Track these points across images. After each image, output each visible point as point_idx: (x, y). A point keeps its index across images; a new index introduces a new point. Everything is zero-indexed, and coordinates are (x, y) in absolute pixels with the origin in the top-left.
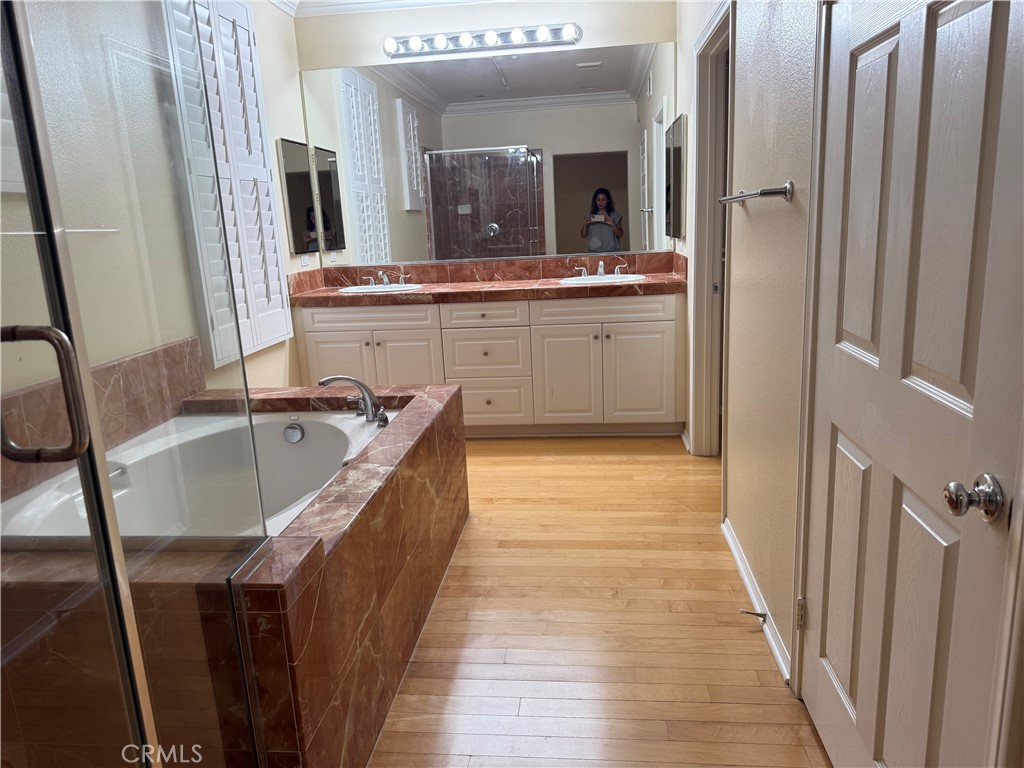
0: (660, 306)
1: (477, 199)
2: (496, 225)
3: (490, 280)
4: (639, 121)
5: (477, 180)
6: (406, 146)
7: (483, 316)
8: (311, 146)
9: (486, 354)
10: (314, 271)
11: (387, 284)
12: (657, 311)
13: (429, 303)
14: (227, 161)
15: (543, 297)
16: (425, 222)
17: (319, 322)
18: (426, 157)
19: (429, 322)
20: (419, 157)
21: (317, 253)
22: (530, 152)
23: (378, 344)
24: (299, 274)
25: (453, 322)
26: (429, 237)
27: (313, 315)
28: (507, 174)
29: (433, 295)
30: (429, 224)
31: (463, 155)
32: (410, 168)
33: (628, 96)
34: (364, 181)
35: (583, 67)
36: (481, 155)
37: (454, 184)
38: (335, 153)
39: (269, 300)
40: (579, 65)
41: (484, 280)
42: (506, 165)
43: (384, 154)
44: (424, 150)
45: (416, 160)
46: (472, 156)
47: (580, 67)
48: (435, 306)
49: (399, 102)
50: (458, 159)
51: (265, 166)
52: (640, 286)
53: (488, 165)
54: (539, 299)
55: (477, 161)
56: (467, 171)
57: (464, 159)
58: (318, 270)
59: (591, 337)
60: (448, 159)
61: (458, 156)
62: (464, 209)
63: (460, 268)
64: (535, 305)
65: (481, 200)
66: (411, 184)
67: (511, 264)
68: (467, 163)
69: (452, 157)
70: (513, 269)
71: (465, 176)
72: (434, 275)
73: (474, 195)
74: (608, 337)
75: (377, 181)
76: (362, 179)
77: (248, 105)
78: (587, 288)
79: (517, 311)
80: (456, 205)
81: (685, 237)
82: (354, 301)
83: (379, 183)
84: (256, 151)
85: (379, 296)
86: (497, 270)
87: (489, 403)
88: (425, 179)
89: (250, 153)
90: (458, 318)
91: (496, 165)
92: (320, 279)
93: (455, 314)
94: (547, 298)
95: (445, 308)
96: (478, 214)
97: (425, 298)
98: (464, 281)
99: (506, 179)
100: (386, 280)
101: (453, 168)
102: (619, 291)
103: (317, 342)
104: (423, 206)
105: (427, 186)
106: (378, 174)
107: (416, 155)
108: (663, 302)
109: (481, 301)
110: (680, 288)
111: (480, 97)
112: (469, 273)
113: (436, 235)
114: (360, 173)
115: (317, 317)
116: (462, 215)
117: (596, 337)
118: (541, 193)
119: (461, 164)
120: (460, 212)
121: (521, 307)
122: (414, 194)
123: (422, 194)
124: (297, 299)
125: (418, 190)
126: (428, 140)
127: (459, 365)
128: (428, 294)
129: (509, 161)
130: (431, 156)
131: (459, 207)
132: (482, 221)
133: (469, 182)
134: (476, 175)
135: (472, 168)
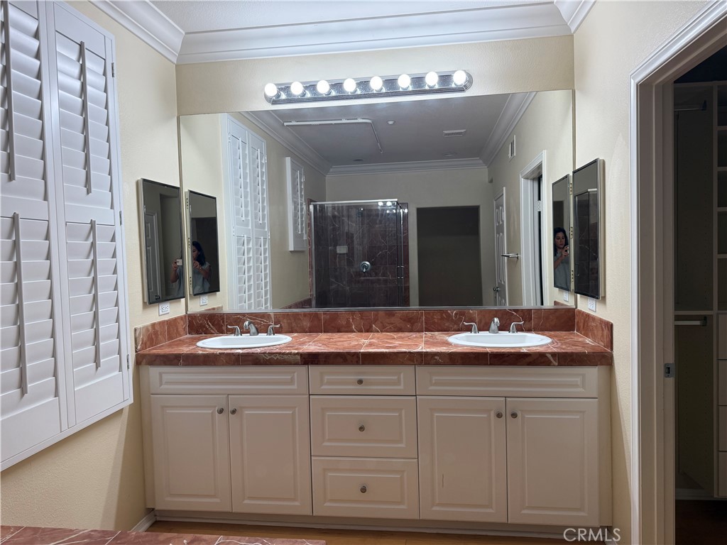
0: (579, 380)
1: (353, 241)
2: (368, 263)
3: (368, 331)
4: (491, 181)
5: (352, 226)
6: (293, 198)
7: (360, 382)
8: (185, 190)
9: (362, 429)
10: (175, 320)
11: (254, 334)
12: (576, 386)
13: (296, 364)
14: (46, 198)
15: (433, 361)
16: (307, 261)
17: (167, 383)
18: (311, 207)
19: (295, 387)
20: (304, 207)
21: (183, 300)
22: (399, 205)
23: (234, 412)
24: (153, 325)
25: (323, 387)
26: (311, 273)
27: (161, 374)
28: (378, 222)
29: (301, 355)
30: (311, 262)
31: (342, 207)
32: (295, 216)
33: (481, 161)
34: (247, 225)
35: (449, 134)
36: (357, 207)
37: (334, 229)
38: (215, 198)
39: (98, 366)
40: (446, 132)
41: (360, 331)
42: (377, 215)
43: (271, 203)
44: (309, 201)
45: (302, 209)
46: (349, 207)
47: (446, 134)
48: (303, 369)
49: (288, 160)
50: (338, 209)
51: (112, 207)
52: (554, 354)
53: (362, 214)
54: (427, 363)
55: (353, 212)
56: (346, 219)
57: (343, 210)
58: (181, 318)
59: (493, 414)
60: (330, 209)
61: (338, 207)
62: (342, 250)
63: (334, 317)
64: (423, 371)
65: (355, 242)
66: (295, 228)
67: (391, 314)
68: (345, 213)
69: (334, 208)
70: (392, 319)
71: (343, 223)
72: (307, 324)
73: (349, 239)
74: (514, 415)
75: (262, 226)
76: (246, 224)
77: (90, 138)
78: (486, 354)
79: (402, 377)
80: (335, 246)
81: (604, 298)
82: (210, 360)
83: (264, 228)
84: (99, 190)
85: (239, 355)
86: (376, 320)
87: (364, 490)
88: (309, 225)
89: (89, 192)
90: (329, 383)
91: (369, 216)
92: (182, 326)
93: (326, 378)
94: (437, 364)
95: (315, 370)
96: (353, 254)
97: (291, 358)
98: (339, 331)
99: (377, 226)
100: (253, 329)
101: (334, 217)
102: (528, 360)
103: (163, 407)
104: (306, 248)
105: (310, 230)
106: (263, 219)
107: (301, 205)
108: (583, 376)
109: (357, 363)
110: (604, 359)
111: (358, 161)
112: (344, 323)
113: (317, 271)
114: (243, 219)
115: (165, 377)
116: (340, 254)
117: (499, 415)
118: (406, 238)
119: (341, 214)
120: (338, 252)
121: (406, 372)
122: (297, 237)
123: (305, 237)
124: (144, 356)
125: (302, 234)
126: (313, 193)
127: (330, 440)
128: (295, 354)
129: (380, 213)
130: (315, 207)
131: (338, 247)
132: (355, 259)
133: (346, 228)
134: (351, 222)
135: (349, 216)
